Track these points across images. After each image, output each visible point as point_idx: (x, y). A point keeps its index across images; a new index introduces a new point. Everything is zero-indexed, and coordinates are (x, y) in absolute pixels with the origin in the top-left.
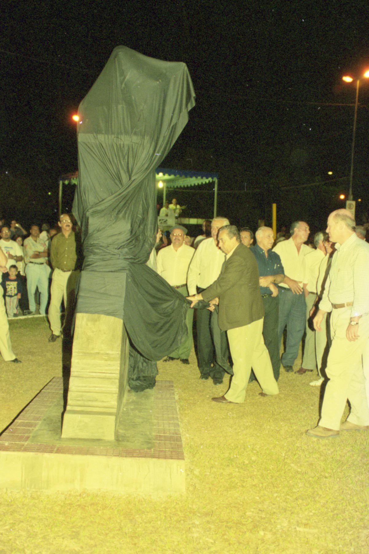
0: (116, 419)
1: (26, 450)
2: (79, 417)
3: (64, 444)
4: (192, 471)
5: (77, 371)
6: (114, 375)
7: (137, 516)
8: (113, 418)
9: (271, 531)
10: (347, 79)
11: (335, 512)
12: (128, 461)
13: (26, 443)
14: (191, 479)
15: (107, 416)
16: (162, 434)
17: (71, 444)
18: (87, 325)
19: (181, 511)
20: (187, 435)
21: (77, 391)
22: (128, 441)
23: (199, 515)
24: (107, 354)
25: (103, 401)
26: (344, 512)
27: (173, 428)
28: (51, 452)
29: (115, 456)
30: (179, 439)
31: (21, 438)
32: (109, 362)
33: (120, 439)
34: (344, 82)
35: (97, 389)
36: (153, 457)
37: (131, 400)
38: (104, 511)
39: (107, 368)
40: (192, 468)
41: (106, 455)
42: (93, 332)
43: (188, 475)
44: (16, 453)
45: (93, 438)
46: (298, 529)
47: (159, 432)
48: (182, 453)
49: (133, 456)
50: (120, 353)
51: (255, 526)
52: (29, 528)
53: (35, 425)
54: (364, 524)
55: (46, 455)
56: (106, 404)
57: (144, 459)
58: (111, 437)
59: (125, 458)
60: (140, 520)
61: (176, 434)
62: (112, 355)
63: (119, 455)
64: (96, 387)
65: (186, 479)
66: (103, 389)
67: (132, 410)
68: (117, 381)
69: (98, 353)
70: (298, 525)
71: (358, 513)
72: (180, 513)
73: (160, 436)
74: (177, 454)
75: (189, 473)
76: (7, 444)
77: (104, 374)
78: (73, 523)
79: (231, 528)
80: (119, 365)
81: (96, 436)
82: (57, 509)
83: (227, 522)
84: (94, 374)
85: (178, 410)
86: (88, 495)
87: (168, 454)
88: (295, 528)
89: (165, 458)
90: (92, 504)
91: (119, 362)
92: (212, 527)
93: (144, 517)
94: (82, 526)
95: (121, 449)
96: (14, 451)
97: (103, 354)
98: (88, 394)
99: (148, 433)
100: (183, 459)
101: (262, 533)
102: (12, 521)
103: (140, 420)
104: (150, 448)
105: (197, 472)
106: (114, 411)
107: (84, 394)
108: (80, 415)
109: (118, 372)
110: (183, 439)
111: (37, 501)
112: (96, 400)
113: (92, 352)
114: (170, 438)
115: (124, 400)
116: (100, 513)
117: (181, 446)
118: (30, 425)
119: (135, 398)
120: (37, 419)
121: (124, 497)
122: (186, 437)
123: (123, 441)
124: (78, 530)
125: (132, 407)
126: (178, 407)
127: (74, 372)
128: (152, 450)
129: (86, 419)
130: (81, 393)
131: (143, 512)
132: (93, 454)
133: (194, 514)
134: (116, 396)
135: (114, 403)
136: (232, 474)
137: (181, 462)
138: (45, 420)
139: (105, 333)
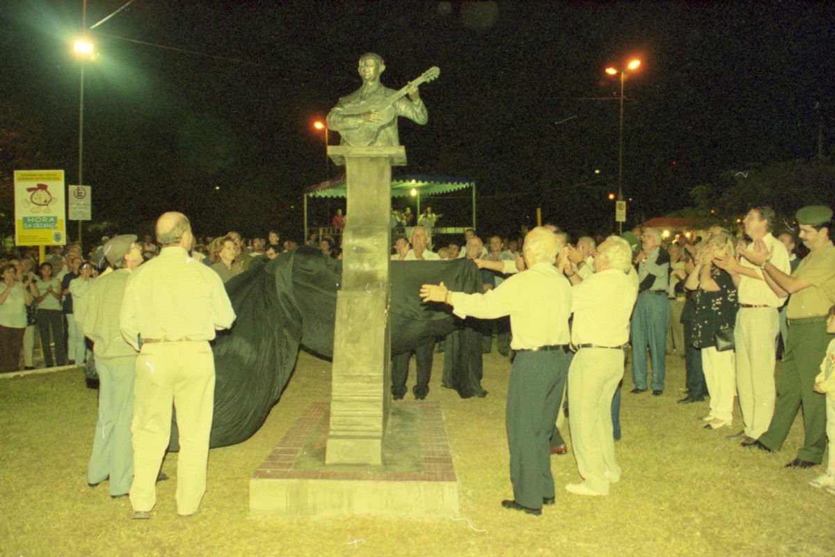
0: (382, 442)
1: (290, 476)
2: (342, 442)
3: (329, 470)
4: (464, 492)
5: (338, 396)
6: (377, 398)
7: (410, 539)
8: (379, 442)
9: (550, 548)
10: (611, 71)
11: (616, 526)
12: (397, 485)
13: (289, 470)
14: (464, 501)
15: (371, 441)
16: (431, 457)
17: (336, 470)
18: (346, 347)
19: (455, 533)
20: (457, 457)
21: (339, 416)
22: (396, 464)
23: (474, 535)
24: (370, 376)
25: (368, 425)
26: (625, 526)
27: (442, 449)
28: (316, 478)
29: (383, 480)
30: (449, 461)
31: (281, 465)
32: (371, 385)
33: (388, 463)
34: (606, 74)
35: (360, 412)
36: (423, 479)
37: (395, 423)
38: (375, 535)
39: (369, 391)
40: (464, 489)
41: (374, 480)
42: (353, 354)
43: (460, 496)
44: (279, 481)
45: (358, 462)
46: (578, 544)
47: (427, 455)
48: (454, 475)
49: (402, 480)
50: (382, 374)
51: (533, 544)
52: (299, 553)
53: (296, 452)
54: (646, 537)
55: (311, 481)
56: (369, 428)
57: (414, 482)
58: (377, 461)
59: (393, 482)
60: (413, 543)
61: (446, 455)
62: (375, 377)
63: (388, 479)
64: (358, 411)
65: (459, 500)
66: (367, 413)
67: (398, 432)
68: (381, 404)
69: (359, 376)
70: (578, 541)
71: (639, 526)
72: (454, 535)
73: (430, 458)
74: (449, 476)
75: (462, 494)
76: (268, 471)
77: (367, 398)
78: (343, 548)
79: (508, 546)
80: (382, 387)
81: (361, 460)
82: (326, 534)
83: (504, 541)
84: (356, 398)
85: (446, 431)
86: (357, 520)
87: (439, 476)
88: (575, 544)
89: (436, 480)
90: (362, 529)
91: (382, 384)
92: (489, 546)
93: (417, 539)
94: (353, 550)
95: (389, 472)
96: (277, 478)
97: (364, 376)
98: (351, 418)
99: (416, 456)
100: (455, 480)
101: (541, 550)
102: (280, 547)
103: (407, 443)
104: (420, 471)
105: (469, 493)
106: (380, 434)
107: (347, 418)
108: (343, 440)
109: (381, 394)
110: (454, 461)
111: (304, 527)
112: (360, 424)
113: (353, 374)
114: (439, 460)
115: (389, 424)
116: (371, 537)
117: (452, 467)
118: (291, 452)
119: (399, 421)
120: (299, 445)
121: (395, 521)
122: (456, 458)
123: (391, 464)
124: (349, 553)
125: (397, 430)
126: (446, 428)
127: (334, 396)
128: (422, 472)
129: (349, 443)
130: (342, 418)
131: (416, 535)
132: (360, 479)
133: (469, 534)
134: (380, 419)
135: (379, 426)
136: (507, 493)
137: (454, 484)
138: (306, 446)
139: (366, 355)
